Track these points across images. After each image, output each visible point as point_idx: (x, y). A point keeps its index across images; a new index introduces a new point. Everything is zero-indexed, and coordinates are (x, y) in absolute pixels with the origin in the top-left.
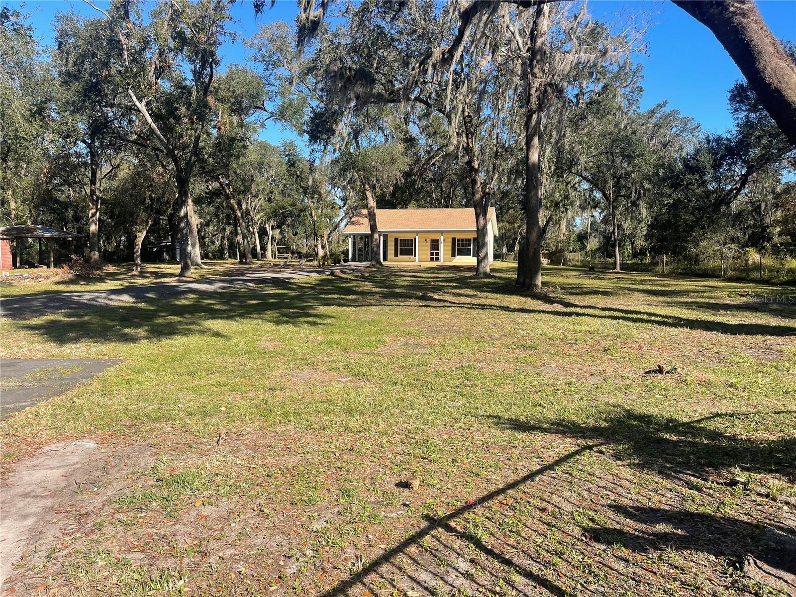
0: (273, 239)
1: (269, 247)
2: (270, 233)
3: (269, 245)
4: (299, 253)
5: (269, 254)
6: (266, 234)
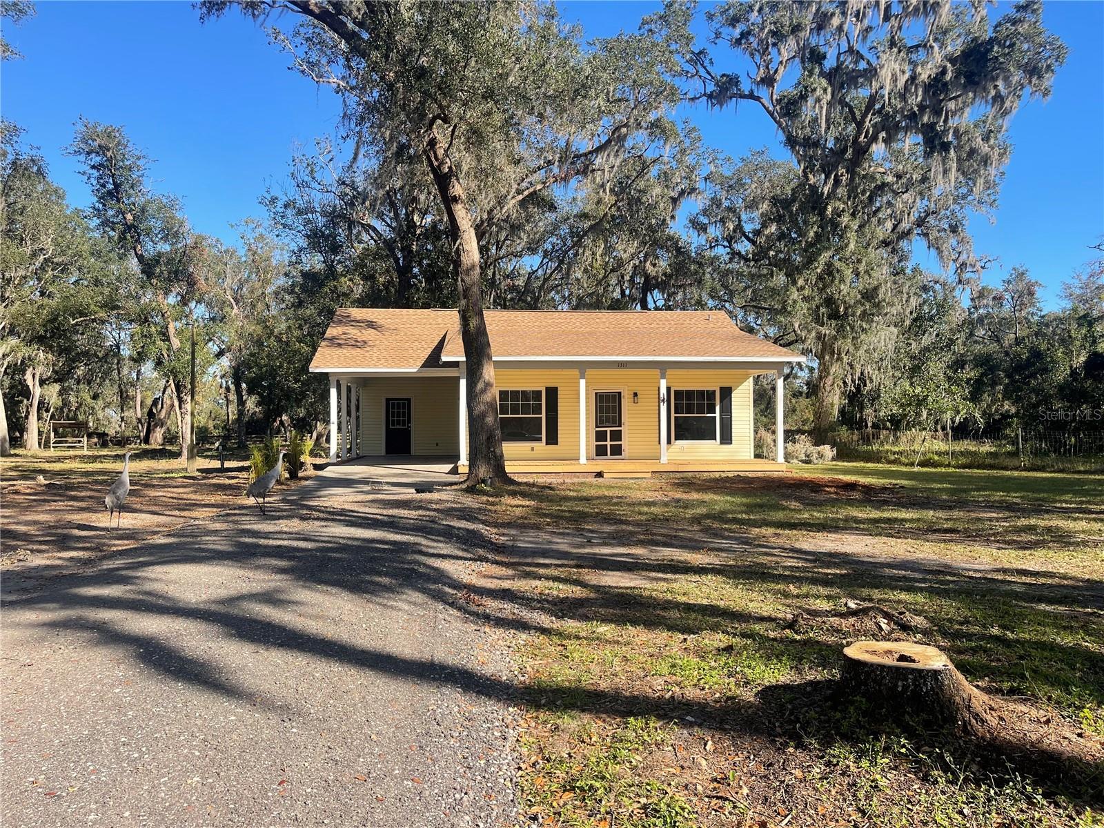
0: (43, 406)
1: (33, 424)
2: (37, 392)
3: (33, 418)
4: (102, 435)
5: (32, 437)
6: (26, 393)
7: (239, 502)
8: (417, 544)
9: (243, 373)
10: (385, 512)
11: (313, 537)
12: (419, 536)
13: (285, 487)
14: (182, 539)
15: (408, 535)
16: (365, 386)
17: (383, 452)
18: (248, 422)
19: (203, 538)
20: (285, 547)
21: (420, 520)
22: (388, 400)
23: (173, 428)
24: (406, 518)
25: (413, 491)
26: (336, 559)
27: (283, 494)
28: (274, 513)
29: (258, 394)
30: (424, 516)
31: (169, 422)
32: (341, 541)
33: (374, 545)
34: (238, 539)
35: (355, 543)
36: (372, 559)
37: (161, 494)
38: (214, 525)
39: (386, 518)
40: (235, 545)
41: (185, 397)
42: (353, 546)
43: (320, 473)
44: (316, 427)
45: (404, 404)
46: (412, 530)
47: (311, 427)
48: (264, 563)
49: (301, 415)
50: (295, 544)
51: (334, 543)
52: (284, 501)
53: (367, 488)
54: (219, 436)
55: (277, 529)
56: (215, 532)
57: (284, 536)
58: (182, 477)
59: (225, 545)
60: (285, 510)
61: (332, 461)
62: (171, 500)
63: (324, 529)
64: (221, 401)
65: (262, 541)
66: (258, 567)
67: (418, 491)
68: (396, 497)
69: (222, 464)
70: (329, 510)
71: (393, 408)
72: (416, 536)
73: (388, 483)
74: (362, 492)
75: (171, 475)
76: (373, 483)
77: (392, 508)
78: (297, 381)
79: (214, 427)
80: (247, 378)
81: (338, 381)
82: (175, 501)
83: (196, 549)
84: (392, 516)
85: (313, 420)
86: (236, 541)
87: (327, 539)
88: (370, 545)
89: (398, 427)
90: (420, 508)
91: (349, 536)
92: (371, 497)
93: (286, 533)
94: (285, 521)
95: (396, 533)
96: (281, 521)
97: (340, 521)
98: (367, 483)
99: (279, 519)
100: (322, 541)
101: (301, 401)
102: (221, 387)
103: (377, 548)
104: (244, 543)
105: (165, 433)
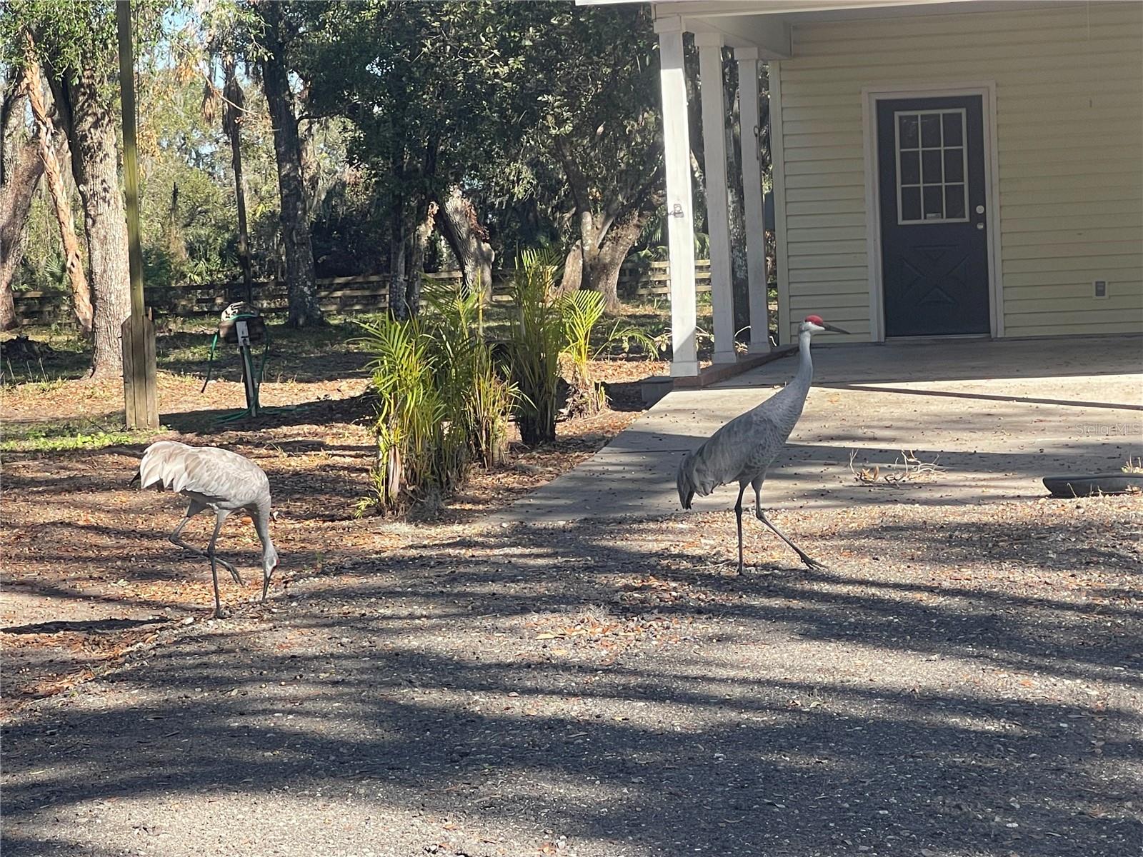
7: (348, 541)
8: (1119, 714)
9: (293, 29)
10: (946, 577)
11: (679, 686)
12: (1118, 680)
13: (510, 480)
14: (173, 694)
15: (1073, 674)
16: (791, 55)
17: (874, 327)
18: (316, 227)
19: (253, 691)
20: (577, 724)
21: (1105, 611)
22: (885, 109)
23: (44, 264)
24: (1043, 603)
25: (1037, 486)
26: (796, 779)
27: (509, 510)
28: (496, 588)
29: (353, 112)
30: (1117, 593)
31: (26, 238)
32: (798, 700)
33: (937, 718)
34: (386, 692)
35: (858, 710)
36: (949, 780)
37: (52, 514)
38: (279, 636)
39: (955, 602)
40: (379, 720)
41: (96, 134)
42: (856, 721)
43: (640, 420)
44: (577, 235)
45: (953, 121)
46: (1082, 653)
47: (554, 237)
48: (510, 791)
49: (519, 191)
50: (616, 711)
51: (772, 708)
52: (522, 535)
53: (845, 478)
54: (212, 285)
55: (526, 650)
56: (292, 665)
57: (562, 681)
58: (110, 449)
59: (343, 717)
60: (537, 574)
61: (681, 373)
62: (93, 538)
63: (717, 652)
64: (206, 149)
65: (480, 702)
66: (492, 810)
67: (1059, 489)
68: (971, 514)
69: (252, 396)
70: (710, 569)
71: (909, 140)
72: (1107, 679)
73: (925, 457)
74: (822, 494)
75: (69, 442)
76: (864, 457)
77: (965, 560)
78: (508, 49)
79: (192, 251)
80: (310, 50)
81: (688, 38)
82: (105, 541)
83: (234, 733)
84: (978, 594)
85: (561, 208)
86: (377, 702)
87: (738, 692)
88: (923, 719)
89: (932, 219)
90: (1087, 559)
91: (827, 679)
92: (867, 515)
93: (565, 667)
94: (553, 619)
95: (1019, 667)
96: (534, 618)
97: (769, 615)
98: (839, 457)
99: (524, 610)
100: (724, 703)
101: (519, 130)
102: (208, 93)
103: (953, 731)
104: (410, 709)
105: (14, 279)
